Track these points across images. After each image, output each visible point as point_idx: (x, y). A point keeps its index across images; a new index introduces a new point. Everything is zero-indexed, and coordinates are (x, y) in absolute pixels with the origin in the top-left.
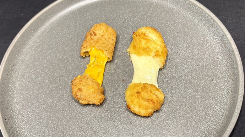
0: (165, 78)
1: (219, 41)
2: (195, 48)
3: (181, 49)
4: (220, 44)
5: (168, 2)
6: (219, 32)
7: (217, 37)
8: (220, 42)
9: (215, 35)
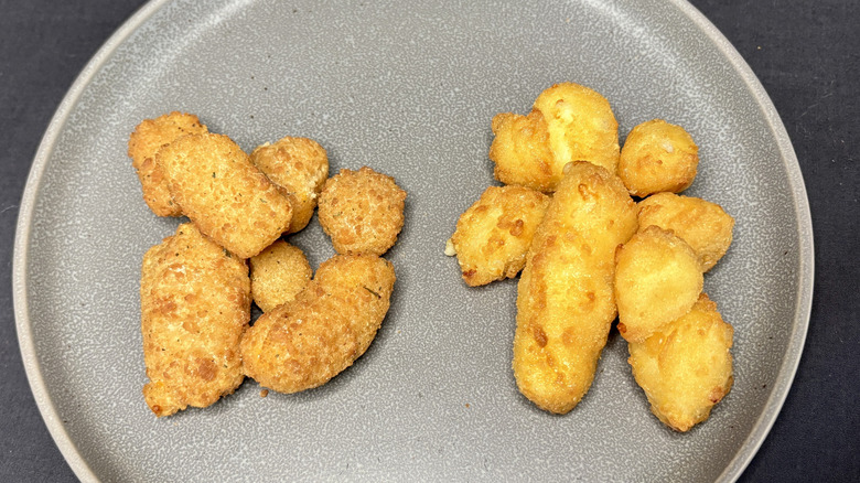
0: (350, 104)
1: (169, 35)
2: (214, 87)
3: (234, 116)
4: (178, 29)
5: (64, 225)
6: (145, 36)
7: (160, 44)
8: (172, 32)
9: (153, 49)
